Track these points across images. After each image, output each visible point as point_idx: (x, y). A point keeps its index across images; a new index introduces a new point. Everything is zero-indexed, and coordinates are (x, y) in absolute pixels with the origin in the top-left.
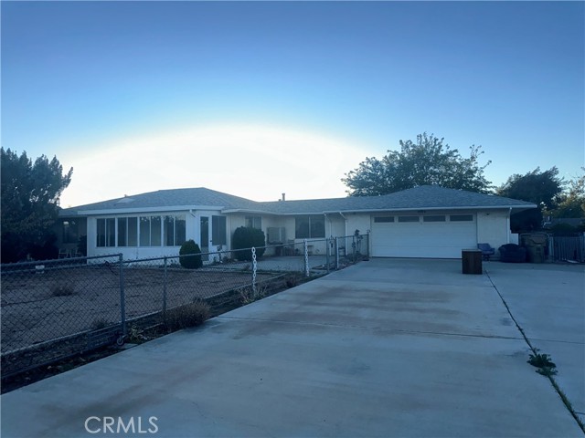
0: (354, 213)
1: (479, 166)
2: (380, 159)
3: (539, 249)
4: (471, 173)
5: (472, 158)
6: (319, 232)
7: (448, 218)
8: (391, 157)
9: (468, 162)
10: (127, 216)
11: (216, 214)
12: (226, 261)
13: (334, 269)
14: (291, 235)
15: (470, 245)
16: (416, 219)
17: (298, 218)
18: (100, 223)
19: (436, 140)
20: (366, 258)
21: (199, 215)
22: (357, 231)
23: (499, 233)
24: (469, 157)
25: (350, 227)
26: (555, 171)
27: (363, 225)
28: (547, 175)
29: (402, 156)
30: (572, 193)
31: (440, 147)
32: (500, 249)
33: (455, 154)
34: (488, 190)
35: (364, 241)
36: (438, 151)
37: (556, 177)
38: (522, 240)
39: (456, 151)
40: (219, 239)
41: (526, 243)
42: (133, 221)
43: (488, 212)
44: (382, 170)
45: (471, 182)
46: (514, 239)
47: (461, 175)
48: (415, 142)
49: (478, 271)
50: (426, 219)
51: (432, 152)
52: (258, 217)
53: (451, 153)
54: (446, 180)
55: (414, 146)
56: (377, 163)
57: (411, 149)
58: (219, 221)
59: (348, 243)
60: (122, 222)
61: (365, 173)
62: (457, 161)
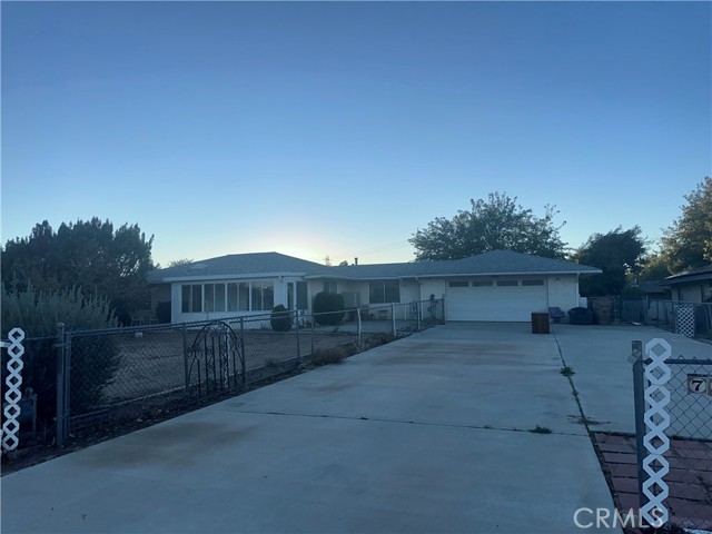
0: (430, 278)
1: (555, 226)
2: (450, 219)
3: (604, 312)
4: (546, 234)
5: (548, 217)
6: (394, 297)
7: (520, 283)
8: (462, 217)
9: (543, 222)
10: (214, 283)
11: (300, 280)
12: (309, 325)
13: (416, 330)
14: (365, 300)
15: (541, 308)
16: (490, 284)
17: (372, 283)
18: (185, 289)
19: (509, 200)
20: (442, 322)
21: (286, 281)
22: (432, 296)
23: (568, 297)
24: (544, 217)
25: (426, 292)
26: (637, 230)
27: (438, 291)
28: (630, 235)
29: (473, 216)
30: (663, 252)
31: (513, 207)
32: (569, 312)
33: (529, 214)
34: (565, 252)
35: (439, 306)
36: (511, 211)
37: (638, 236)
38: (590, 304)
39: (530, 211)
40: (302, 304)
41: (594, 306)
42: (220, 287)
43: (558, 277)
44: (452, 231)
45: (546, 243)
46: (583, 302)
47: (535, 236)
48: (487, 201)
49: (546, 331)
50: (499, 284)
51: (505, 212)
52: (334, 282)
53: (525, 212)
54: (520, 241)
55: (485, 205)
56: (447, 222)
57: (483, 208)
58: (302, 286)
59: (423, 308)
60: (209, 288)
61: (434, 234)
62: (532, 220)
